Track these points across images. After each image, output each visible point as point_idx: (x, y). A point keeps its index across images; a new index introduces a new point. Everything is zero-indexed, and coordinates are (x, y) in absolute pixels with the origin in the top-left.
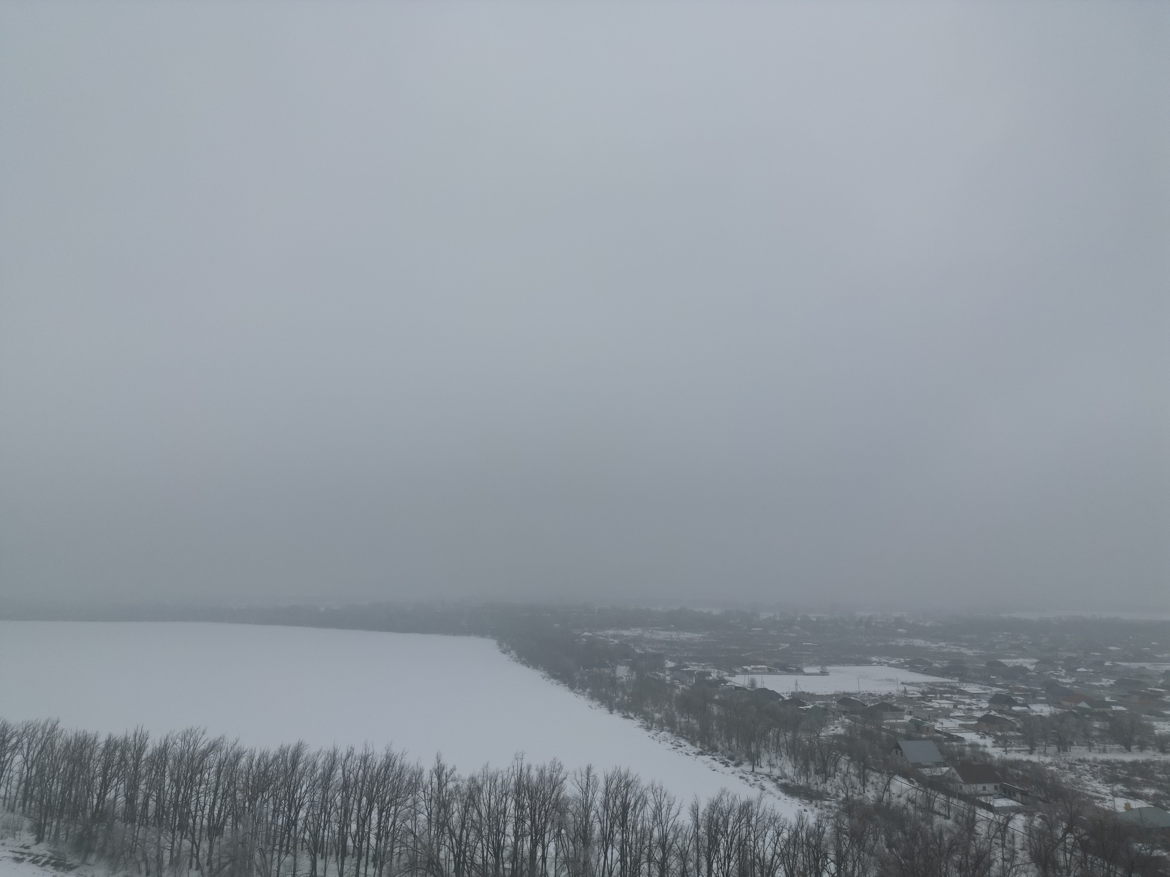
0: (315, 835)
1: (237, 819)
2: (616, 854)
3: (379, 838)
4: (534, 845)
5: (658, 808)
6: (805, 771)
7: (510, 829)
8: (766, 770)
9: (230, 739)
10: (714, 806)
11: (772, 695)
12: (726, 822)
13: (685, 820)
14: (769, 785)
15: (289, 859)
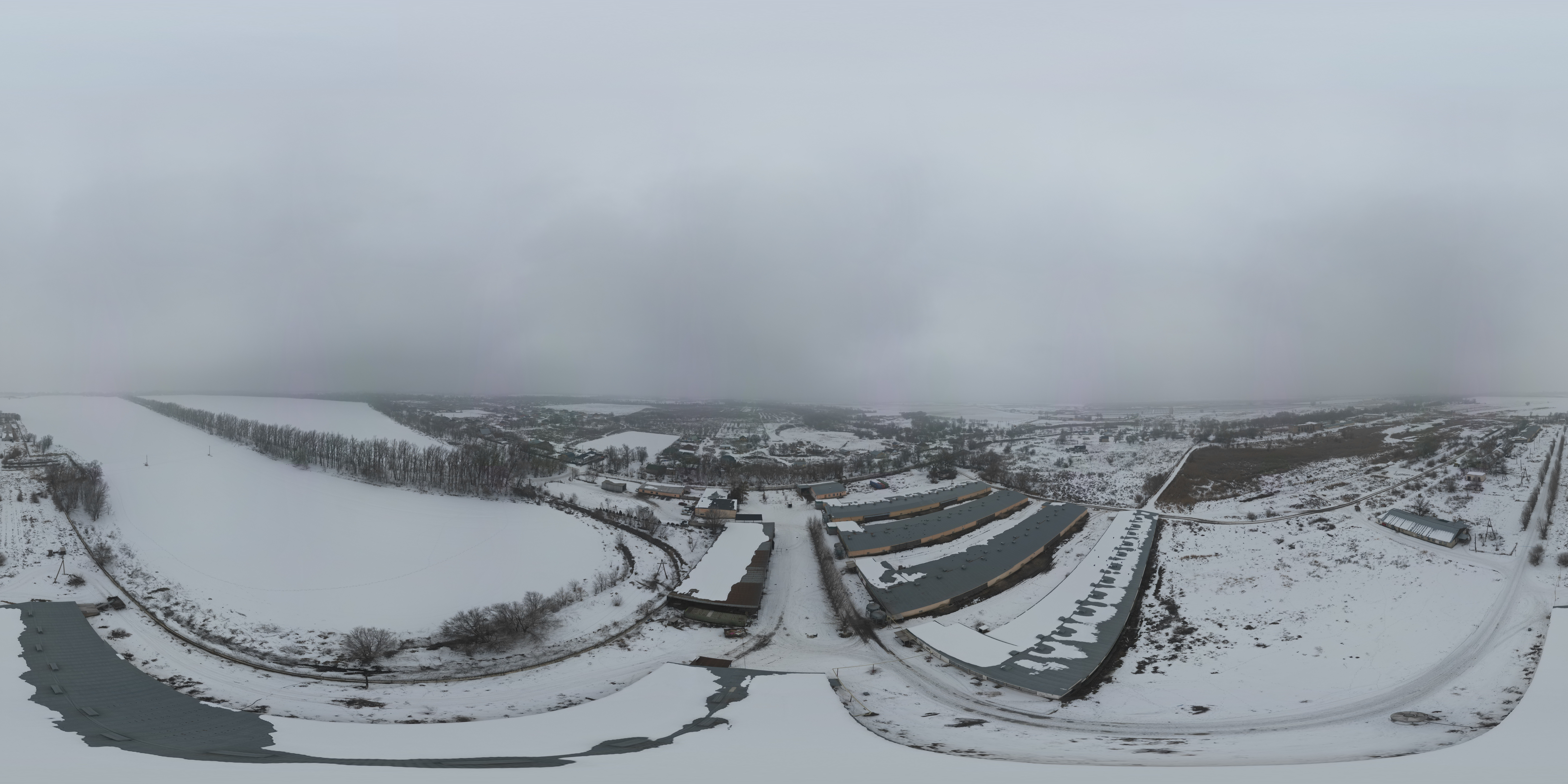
0: (320, 453)
1: (300, 447)
2: (402, 461)
3: (337, 455)
4: (380, 458)
5: (414, 449)
6: (455, 438)
7: (373, 454)
8: (444, 439)
9: (297, 428)
10: (430, 448)
11: (447, 418)
12: (433, 452)
13: (422, 452)
14: (445, 442)
15: (314, 458)
